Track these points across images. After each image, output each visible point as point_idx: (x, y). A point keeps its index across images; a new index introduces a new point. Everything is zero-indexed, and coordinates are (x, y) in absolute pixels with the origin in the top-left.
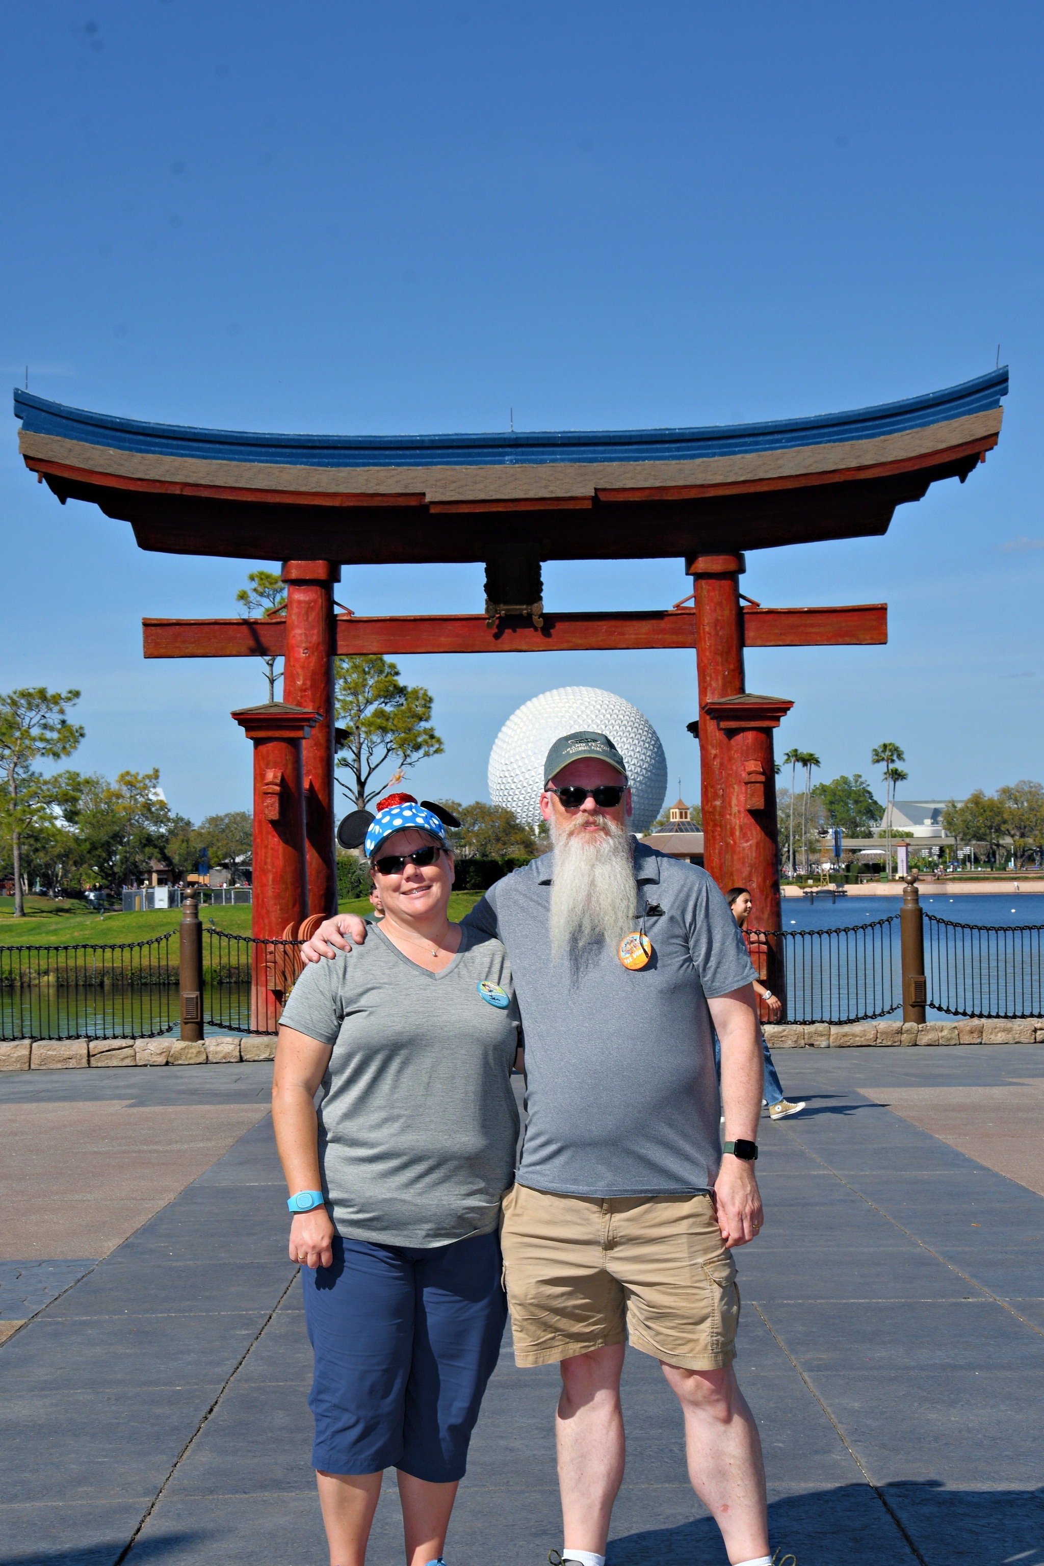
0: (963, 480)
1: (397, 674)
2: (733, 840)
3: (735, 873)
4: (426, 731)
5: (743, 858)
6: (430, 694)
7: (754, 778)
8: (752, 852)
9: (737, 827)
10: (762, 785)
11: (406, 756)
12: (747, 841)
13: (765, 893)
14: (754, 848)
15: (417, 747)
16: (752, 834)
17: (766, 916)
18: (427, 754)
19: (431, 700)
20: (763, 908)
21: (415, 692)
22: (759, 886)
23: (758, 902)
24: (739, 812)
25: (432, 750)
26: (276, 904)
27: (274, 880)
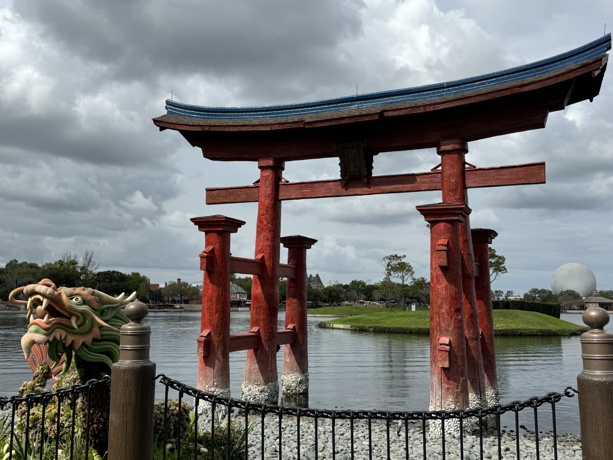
0: (591, 101)
1: (495, 252)
2: (433, 284)
3: (433, 303)
4: (503, 267)
5: (438, 294)
6: (504, 257)
7: (440, 248)
8: (442, 291)
9: (435, 277)
10: (445, 252)
11: (497, 273)
12: (440, 285)
13: (451, 315)
14: (444, 289)
15: (500, 271)
16: (443, 281)
17: (451, 329)
18: (503, 273)
19: (505, 259)
20: (449, 324)
21: (500, 257)
22: (447, 311)
23: (446, 321)
24: (436, 268)
25: (504, 272)
26: (207, 312)
27: (207, 300)
